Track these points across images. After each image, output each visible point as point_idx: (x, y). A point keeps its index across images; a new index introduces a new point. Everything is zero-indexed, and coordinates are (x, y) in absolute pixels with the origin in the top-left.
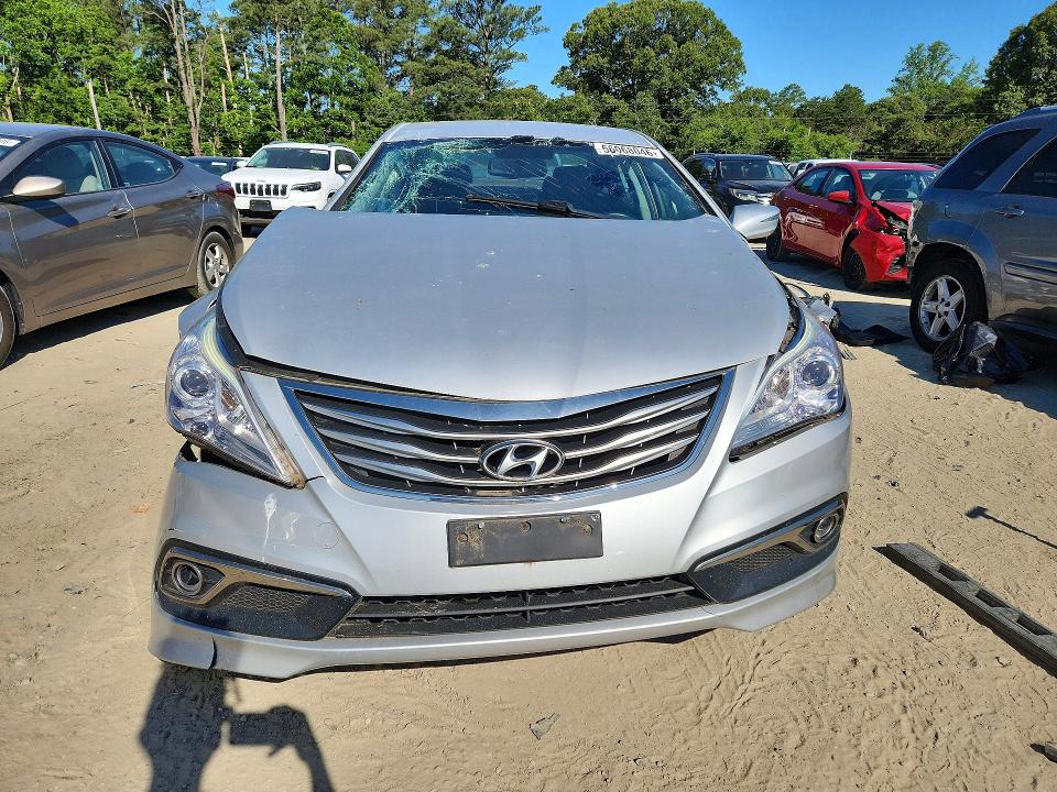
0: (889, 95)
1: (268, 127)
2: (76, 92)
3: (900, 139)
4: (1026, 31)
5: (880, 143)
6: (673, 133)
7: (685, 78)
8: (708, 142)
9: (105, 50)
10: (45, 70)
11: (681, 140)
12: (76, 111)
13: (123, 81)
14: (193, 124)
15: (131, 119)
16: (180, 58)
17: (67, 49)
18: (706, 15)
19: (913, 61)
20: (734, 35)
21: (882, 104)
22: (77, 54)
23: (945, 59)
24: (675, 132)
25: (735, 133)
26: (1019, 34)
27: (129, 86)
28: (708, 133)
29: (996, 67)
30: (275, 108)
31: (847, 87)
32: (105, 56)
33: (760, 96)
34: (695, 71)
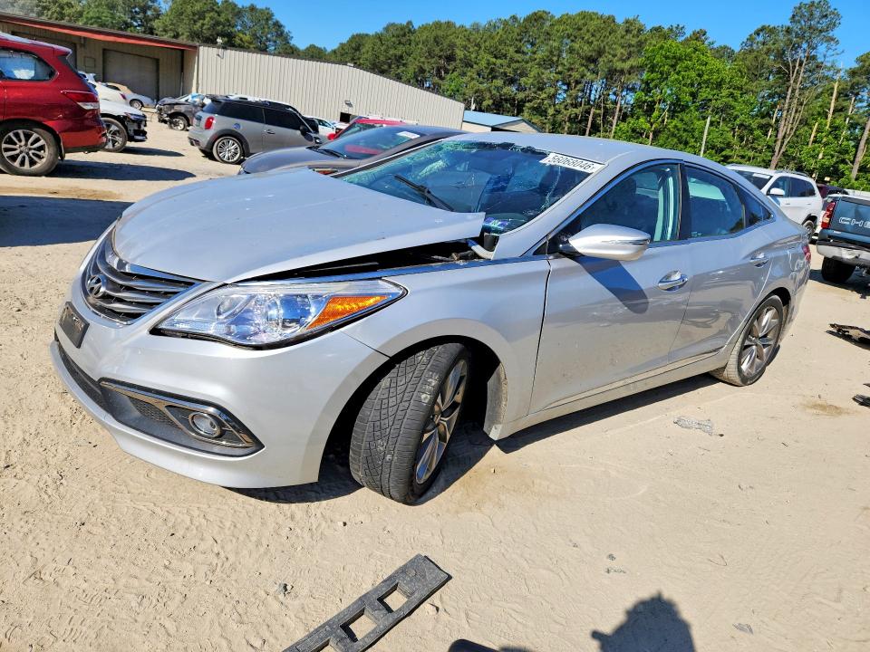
1: (843, 161)
2: (698, 124)
9: (732, 94)
10: (684, 108)
12: (693, 137)
13: (735, 118)
14: (776, 154)
15: (729, 145)
16: (787, 101)
17: (705, 93)
22: (710, 97)
27: (738, 122)
30: (857, 147)
32: (731, 99)
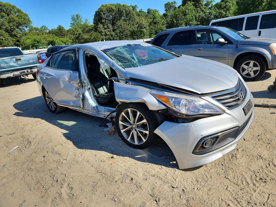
0: (71, 27)
3: (81, 38)
4: (98, 12)
5: (77, 39)
6: (18, 42)
7: (14, 25)
8: (30, 43)
11: (21, 43)
18: (13, 7)
19: (73, 19)
20: (25, 13)
21: (70, 30)
23: (80, 18)
24: (18, 41)
25: (37, 40)
26: (97, 12)
28: (29, 41)
29: (95, 20)
31: (60, 26)
33: (36, 29)
34: (17, 23)
